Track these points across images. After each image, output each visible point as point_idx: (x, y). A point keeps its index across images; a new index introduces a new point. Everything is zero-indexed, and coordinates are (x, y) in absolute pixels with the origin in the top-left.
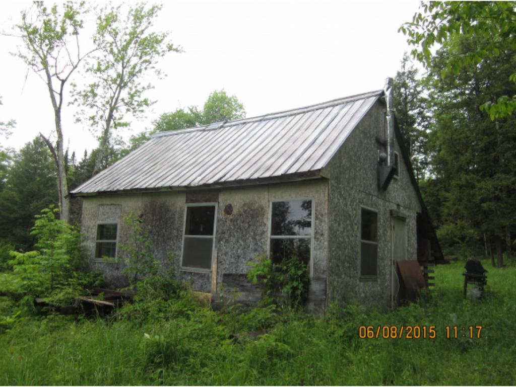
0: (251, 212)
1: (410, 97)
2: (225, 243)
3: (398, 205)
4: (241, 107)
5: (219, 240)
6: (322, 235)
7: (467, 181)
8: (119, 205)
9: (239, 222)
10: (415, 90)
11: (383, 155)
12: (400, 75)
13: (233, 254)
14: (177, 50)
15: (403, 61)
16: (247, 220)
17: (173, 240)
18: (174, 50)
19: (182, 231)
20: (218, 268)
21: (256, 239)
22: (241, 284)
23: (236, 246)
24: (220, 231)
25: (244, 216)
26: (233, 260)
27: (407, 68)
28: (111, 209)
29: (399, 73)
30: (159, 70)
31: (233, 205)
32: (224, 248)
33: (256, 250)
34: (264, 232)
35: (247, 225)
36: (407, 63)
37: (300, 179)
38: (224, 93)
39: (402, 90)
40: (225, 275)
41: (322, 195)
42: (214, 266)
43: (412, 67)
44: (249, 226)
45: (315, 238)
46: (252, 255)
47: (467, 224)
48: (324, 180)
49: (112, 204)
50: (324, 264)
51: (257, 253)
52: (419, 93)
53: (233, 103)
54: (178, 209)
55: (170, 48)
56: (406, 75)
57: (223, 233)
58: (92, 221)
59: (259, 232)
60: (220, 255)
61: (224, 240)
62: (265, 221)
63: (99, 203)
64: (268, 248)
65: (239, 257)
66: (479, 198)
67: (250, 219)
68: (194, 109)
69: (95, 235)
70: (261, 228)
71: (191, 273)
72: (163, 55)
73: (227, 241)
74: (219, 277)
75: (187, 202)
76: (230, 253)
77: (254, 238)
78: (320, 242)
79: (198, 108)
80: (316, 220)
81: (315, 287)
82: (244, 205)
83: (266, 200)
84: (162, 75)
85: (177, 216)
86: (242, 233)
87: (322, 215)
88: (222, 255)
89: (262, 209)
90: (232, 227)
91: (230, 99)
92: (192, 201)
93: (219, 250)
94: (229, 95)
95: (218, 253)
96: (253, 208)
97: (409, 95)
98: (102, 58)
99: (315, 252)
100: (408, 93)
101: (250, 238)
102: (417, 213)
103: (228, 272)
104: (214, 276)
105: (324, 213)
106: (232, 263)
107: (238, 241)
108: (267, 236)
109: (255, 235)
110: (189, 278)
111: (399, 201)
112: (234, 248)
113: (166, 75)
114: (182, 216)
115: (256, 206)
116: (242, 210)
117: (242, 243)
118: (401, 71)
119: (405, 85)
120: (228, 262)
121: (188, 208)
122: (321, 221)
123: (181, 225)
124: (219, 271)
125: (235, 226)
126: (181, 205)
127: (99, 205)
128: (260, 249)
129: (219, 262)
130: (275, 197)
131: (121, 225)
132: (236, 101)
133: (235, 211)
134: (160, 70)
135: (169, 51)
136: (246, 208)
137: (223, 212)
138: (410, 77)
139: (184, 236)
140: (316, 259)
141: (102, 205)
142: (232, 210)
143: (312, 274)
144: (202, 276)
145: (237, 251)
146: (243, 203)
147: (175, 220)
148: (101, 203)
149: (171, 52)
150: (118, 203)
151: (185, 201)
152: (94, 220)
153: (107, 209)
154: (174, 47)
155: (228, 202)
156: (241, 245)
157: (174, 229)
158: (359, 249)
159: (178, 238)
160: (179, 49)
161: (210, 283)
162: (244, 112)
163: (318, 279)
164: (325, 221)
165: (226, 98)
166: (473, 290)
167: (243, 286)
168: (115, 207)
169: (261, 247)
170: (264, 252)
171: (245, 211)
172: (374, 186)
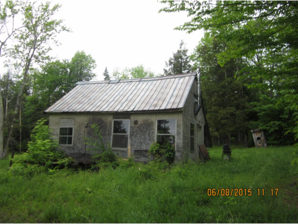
0: (147, 124)
1: (183, 64)
2: (134, 137)
3: (199, 122)
4: (94, 62)
5: (131, 136)
6: (180, 134)
7: (214, 109)
8: (73, 118)
9: (141, 128)
10: (186, 60)
11: (196, 101)
12: (179, 52)
13: (139, 142)
14: (68, 31)
15: (180, 44)
16: (145, 127)
17: (106, 136)
18: (66, 30)
19: (111, 132)
20: (131, 148)
21: (150, 135)
22: (143, 154)
23: (140, 138)
24: (132, 132)
25: (144, 126)
26: (139, 144)
27: (182, 49)
28: (68, 120)
29: (178, 51)
30: (56, 41)
31: (138, 120)
32: (134, 139)
33: (150, 140)
34: (153, 132)
35: (145, 129)
36: (182, 46)
37: (172, 111)
38: (84, 53)
39: (180, 60)
40: (135, 151)
41: (180, 118)
42: (129, 147)
43: (185, 48)
44: (146, 130)
45: (177, 135)
46: (148, 142)
47: (214, 130)
48: (181, 112)
49: (69, 118)
50: (181, 145)
51: (150, 141)
52: (188, 62)
53: (89, 59)
54: (108, 122)
55: (64, 29)
56: (182, 52)
57: (133, 132)
58: (56, 126)
59: (151, 132)
60: (132, 142)
61: (134, 136)
62: (154, 128)
63: (60, 117)
64: (156, 139)
65: (141, 143)
66: (220, 118)
67: (147, 127)
68: (67, 61)
69: (59, 133)
70: (152, 130)
71: (116, 150)
72: (59, 32)
73: (136, 136)
74: (132, 152)
75: (114, 118)
76: (137, 141)
77: (149, 135)
78: (179, 136)
79: (69, 61)
80: (177, 128)
81: (177, 154)
82: (144, 121)
83: (155, 119)
84: (58, 44)
85: (108, 125)
86: (143, 133)
87: (180, 126)
88: (133, 142)
89: (153, 122)
90: (138, 130)
91: (87, 57)
92: (116, 118)
93: (132, 140)
94: (87, 54)
95: (131, 141)
96: (148, 122)
97: (183, 62)
98: (24, 31)
99: (177, 141)
100: (182, 61)
101: (147, 135)
102: (204, 125)
103: (136, 150)
104: (129, 151)
105: (180, 125)
106: (138, 145)
107: (141, 136)
108: (155, 134)
109: (149, 133)
110: (116, 152)
111: (199, 120)
112: (139, 139)
113: (61, 44)
114: (111, 125)
115: (150, 121)
116: (143, 123)
117: (143, 137)
118: (180, 50)
119: (181, 57)
120: (136, 145)
121: (114, 121)
122: (180, 128)
123: (111, 128)
124: (132, 149)
125: (139, 130)
126: (111, 120)
127: (60, 118)
128: (152, 139)
129: (132, 145)
130: (159, 118)
131: (75, 128)
132: (91, 58)
133: (139, 123)
134: (58, 41)
135: (63, 30)
136: (144, 122)
137: (133, 124)
138: (184, 54)
139: (112, 134)
140: (178, 143)
141: (62, 118)
142: (138, 123)
143: (176, 149)
144: (123, 151)
145: (141, 140)
146: (143, 120)
147: (107, 127)
148: (61, 117)
149: (65, 31)
150: (72, 118)
151: (112, 118)
152: (57, 126)
153: (65, 120)
154: (66, 29)
155: (136, 119)
156: (143, 138)
157: (107, 131)
158: (190, 140)
159: (109, 134)
160: (69, 30)
161: (127, 154)
162: (96, 65)
163: (178, 151)
164: (181, 128)
165: (85, 56)
166: (226, 157)
167: (144, 155)
168: (71, 119)
169: (153, 139)
170: (154, 141)
171: (144, 123)
172: (193, 114)
